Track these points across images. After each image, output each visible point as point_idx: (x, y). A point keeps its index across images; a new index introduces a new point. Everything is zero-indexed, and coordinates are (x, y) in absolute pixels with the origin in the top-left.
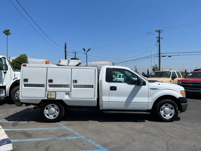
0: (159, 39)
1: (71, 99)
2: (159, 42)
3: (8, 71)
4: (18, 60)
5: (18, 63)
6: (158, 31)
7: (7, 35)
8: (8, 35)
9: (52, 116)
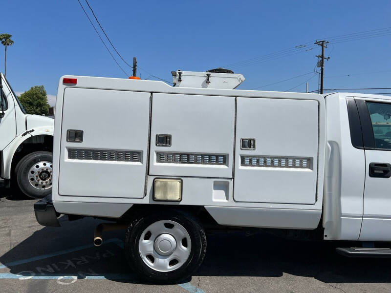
0: (322, 60)
1: (235, 204)
2: (322, 65)
3: (10, 113)
4: (28, 98)
5: (27, 103)
6: (321, 43)
7: (5, 44)
8: (8, 44)
9: (166, 261)
